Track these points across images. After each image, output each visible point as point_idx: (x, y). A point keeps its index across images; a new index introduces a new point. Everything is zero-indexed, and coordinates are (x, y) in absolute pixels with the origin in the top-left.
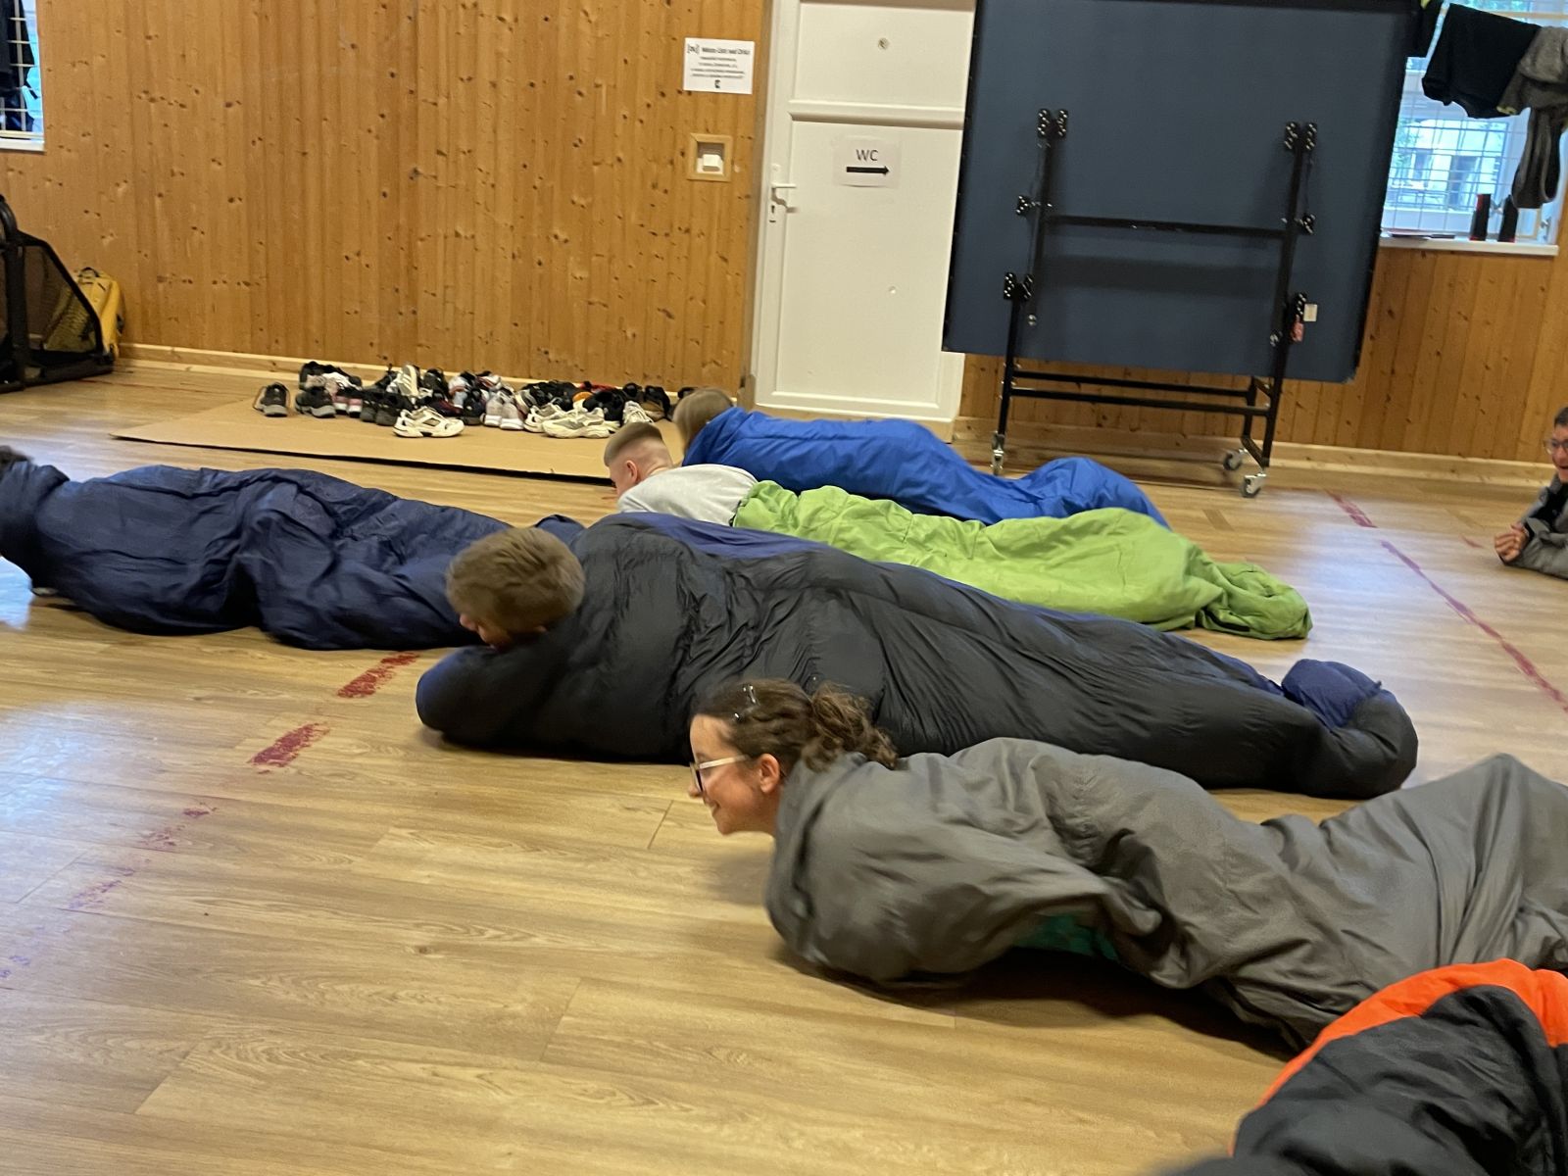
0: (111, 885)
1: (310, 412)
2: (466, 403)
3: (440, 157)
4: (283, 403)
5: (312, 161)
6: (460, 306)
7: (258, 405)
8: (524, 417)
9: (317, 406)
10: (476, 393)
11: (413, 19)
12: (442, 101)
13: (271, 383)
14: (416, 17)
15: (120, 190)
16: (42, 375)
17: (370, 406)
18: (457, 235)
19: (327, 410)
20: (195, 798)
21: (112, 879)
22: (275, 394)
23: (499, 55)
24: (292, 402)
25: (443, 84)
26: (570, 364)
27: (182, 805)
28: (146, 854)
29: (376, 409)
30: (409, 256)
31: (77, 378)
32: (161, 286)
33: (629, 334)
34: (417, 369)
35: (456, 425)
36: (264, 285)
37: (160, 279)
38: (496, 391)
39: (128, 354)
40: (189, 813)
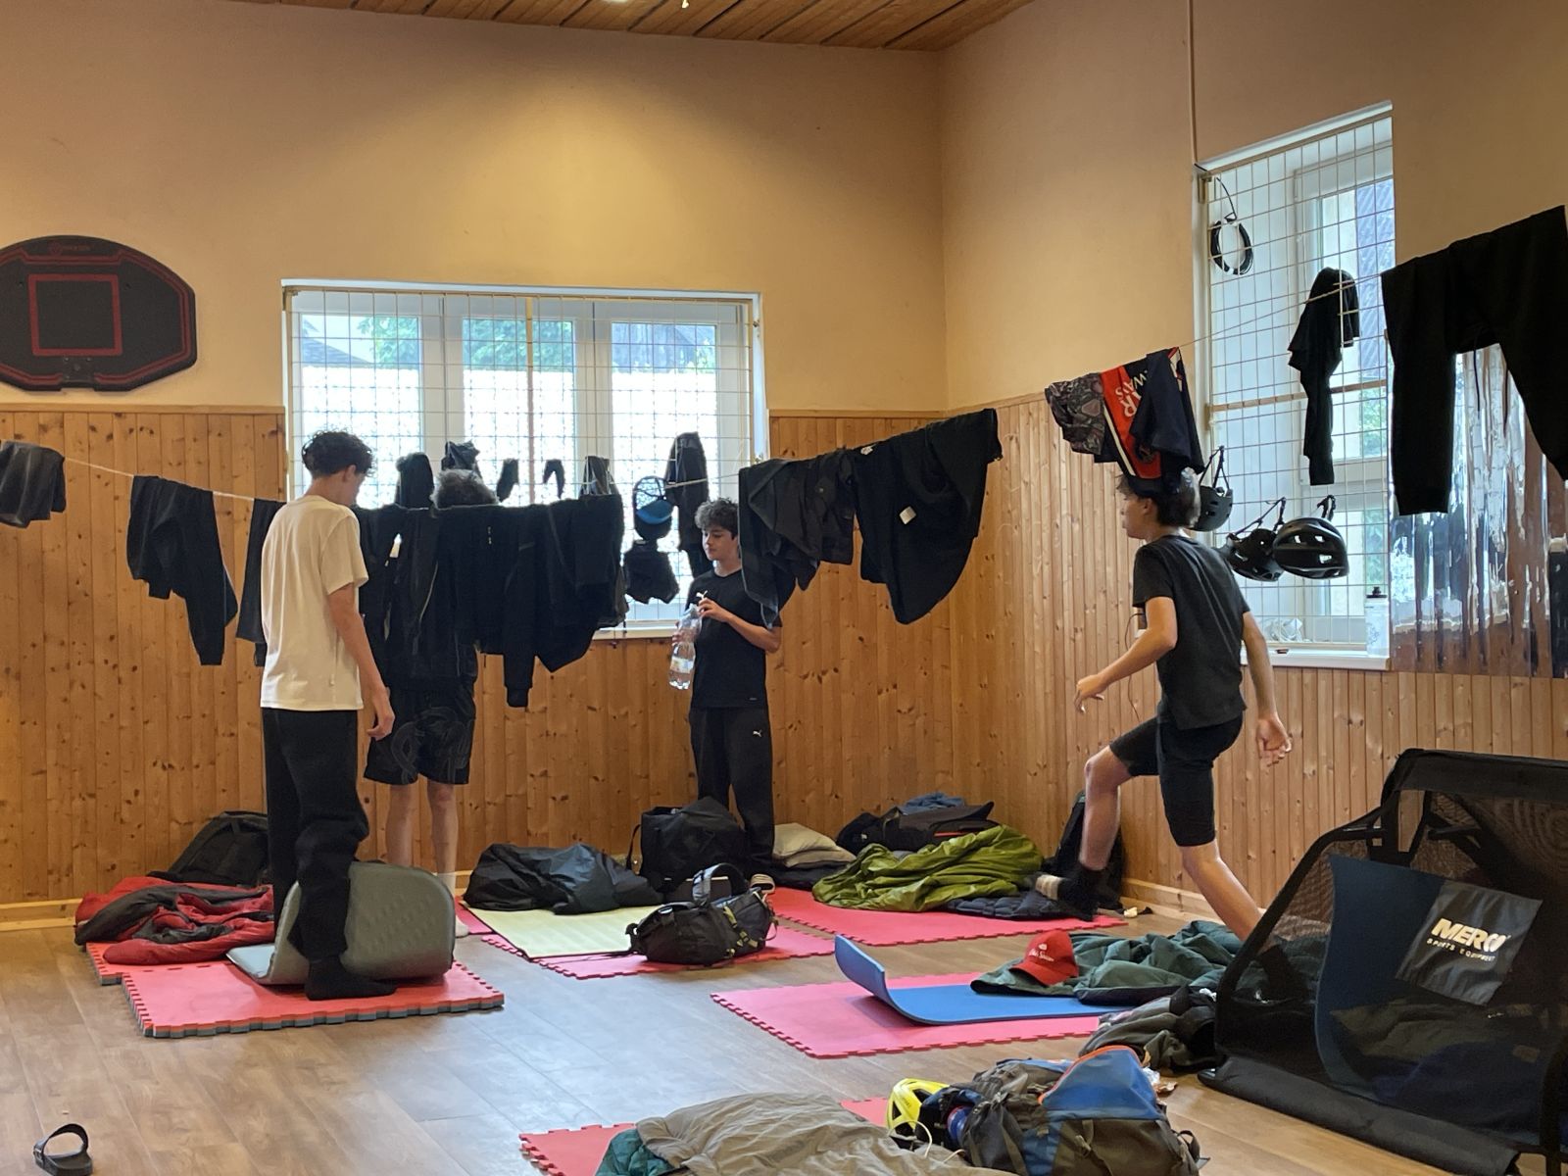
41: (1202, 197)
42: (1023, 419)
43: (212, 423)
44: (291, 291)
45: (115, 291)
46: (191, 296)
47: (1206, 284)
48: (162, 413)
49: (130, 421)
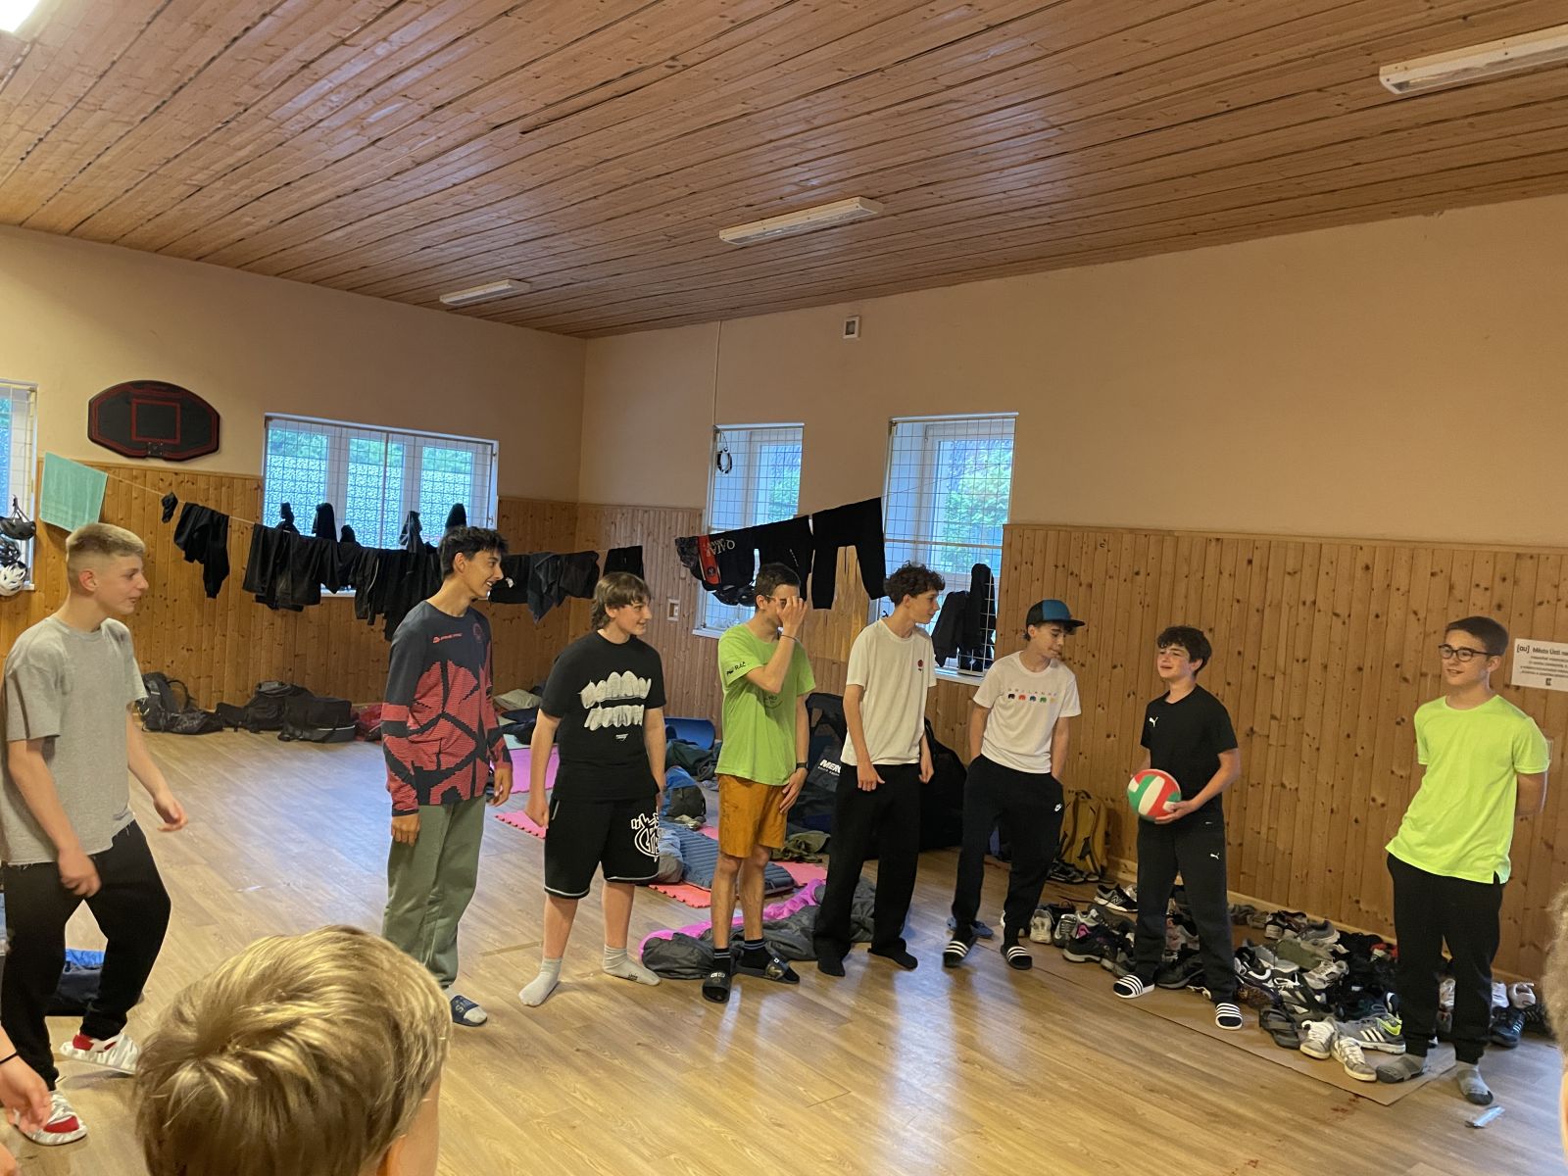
3: (1273, 722)
6: (1281, 847)
11: (1261, 612)
12: (1279, 677)
14: (1263, 610)
18: (1283, 786)
23: (1330, 643)
25: (1281, 662)
30: (1241, 798)
41: (715, 439)
42: (619, 516)
43: (223, 481)
44: (268, 419)
45: (179, 411)
46: (218, 417)
47: (713, 474)
48: (195, 475)
49: (180, 478)
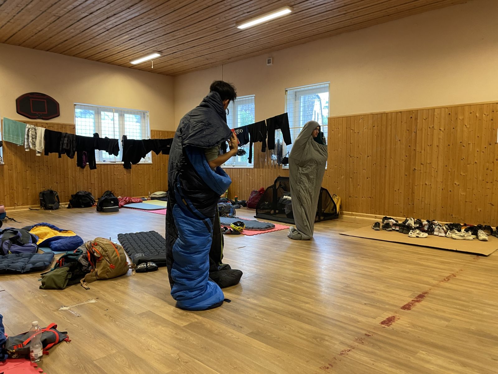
0: (349, 350)
1: (385, 230)
2: (428, 229)
3: (421, 165)
4: (379, 227)
5: (387, 168)
6: (426, 203)
7: (373, 227)
8: (446, 233)
9: (388, 228)
10: (431, 226)
11: (416, 133)
12: (423, 151)
13: (376, 222)
14: (416, 132)
15: (342, 177)
16: (324, 218)
17: (402, 228)
18: (426, 184)
19: (390, 229)
20: (368, 331)
21: (349, 349)
22: (377, 225)
23: (439, 139)
24: (381, 227)
25: (423, 147)
26: (459, 218)
27: (364, 332)
28: (357, 344)
29: (403, 229)
30: (412, 190)
31: (331, 219)
32: (350, 198)
33: (479, 210)
34: (414, 219)
35: (426, 235)
36: (374, 197)
37: (350, 197)
38: (437, 226)
39: (342, 214)
40: (366, 335)
43: (63, 126)
44: (75, 105)
45: (46, 103)
46: (58, 104)
48: (54, 124)
49: (49, 125)
